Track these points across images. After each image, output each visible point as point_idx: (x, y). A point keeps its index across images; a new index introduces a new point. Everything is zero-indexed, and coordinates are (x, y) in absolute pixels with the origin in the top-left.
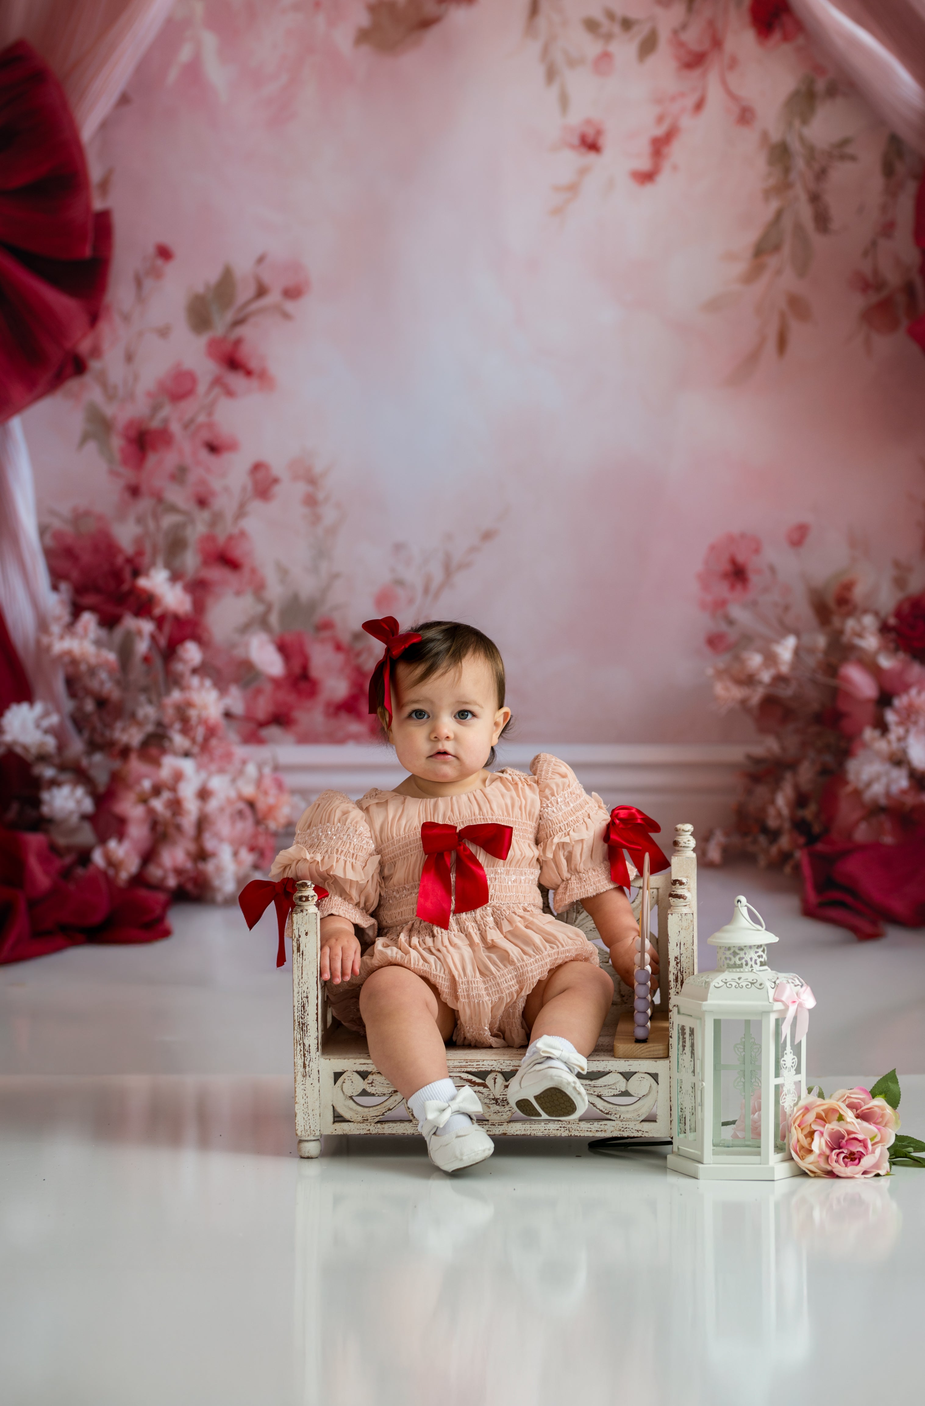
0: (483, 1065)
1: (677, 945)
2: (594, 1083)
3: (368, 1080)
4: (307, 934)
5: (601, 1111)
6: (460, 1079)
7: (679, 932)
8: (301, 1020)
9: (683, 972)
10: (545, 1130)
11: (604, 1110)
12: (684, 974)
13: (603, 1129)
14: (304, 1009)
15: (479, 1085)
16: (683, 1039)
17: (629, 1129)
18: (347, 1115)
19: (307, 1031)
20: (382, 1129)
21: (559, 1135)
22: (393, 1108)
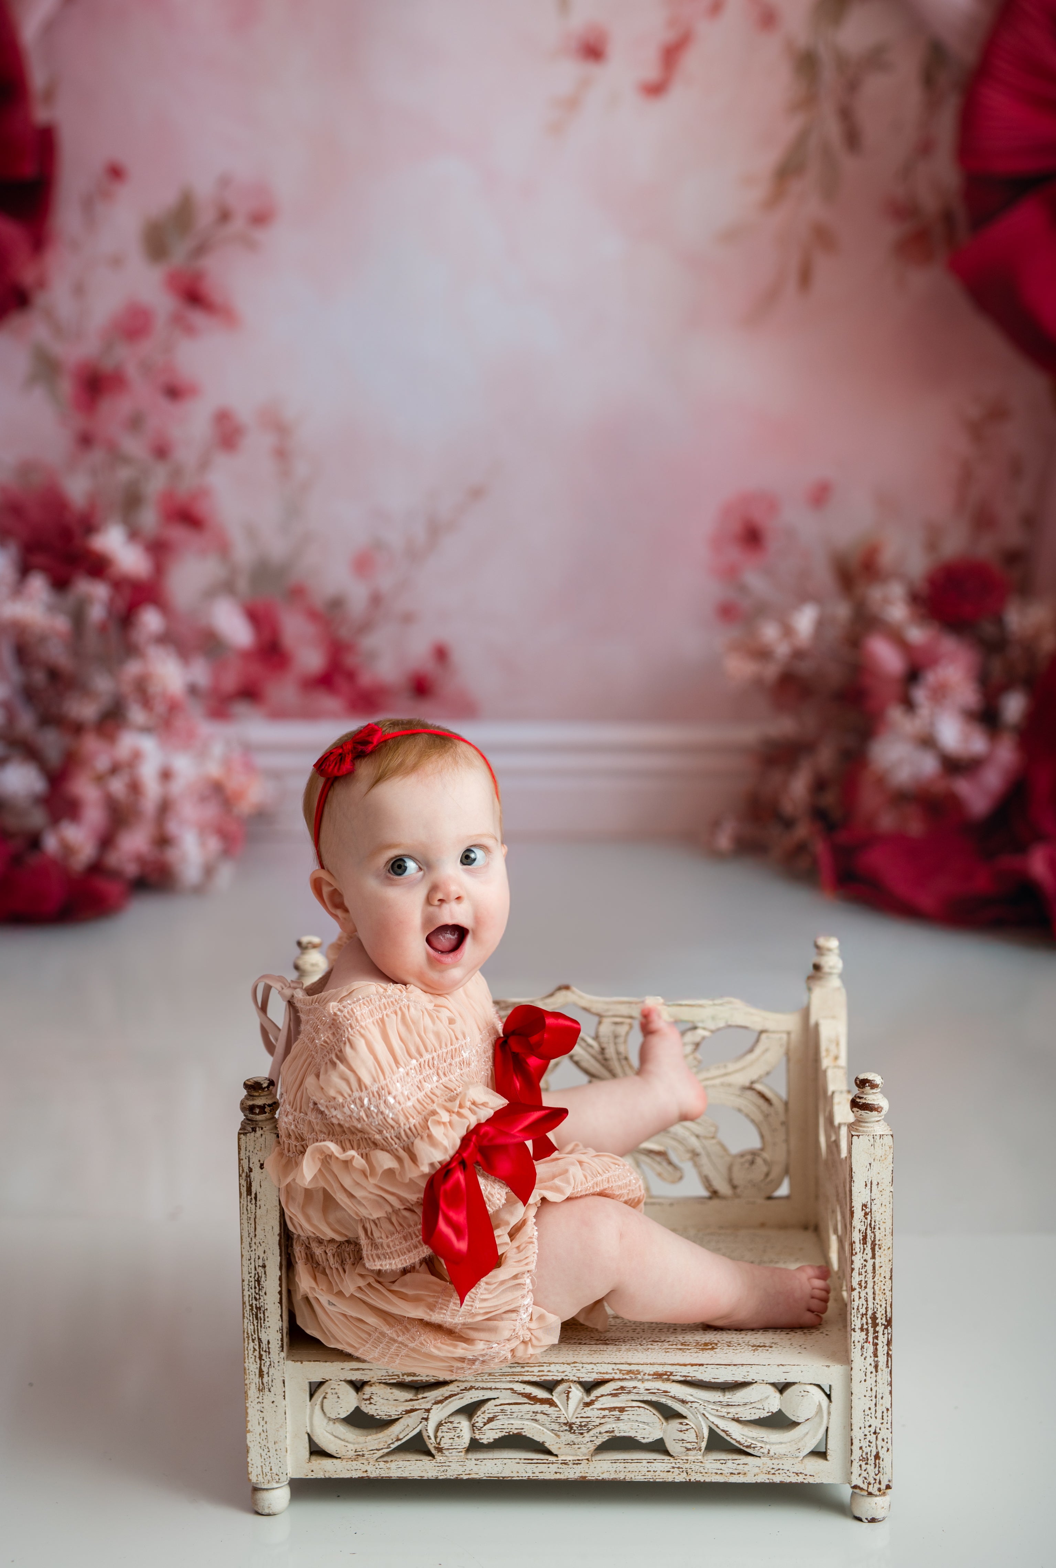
0: (549, 1371)
1: (866, 1185)
2: (728, 1400)
3: (364, 1394)
4: (262, 1166)
5: (739, 1442)
6: (513, 1393)
7: (870, 1164)
8: (254, 1302)
9: (874, 1228)
10: (648, 1471)
11: (742, 1441)
12: (877, 1231)
13: (740, 1471)
14: (259, 1284)
15: (543, 1401)
16: (874, 1333)
17: (783, 1471)
18: (330, 1449)
19: (264, 1320)
20: (386, 1470)
21: (670, 1480)
22: (404, 1437)
